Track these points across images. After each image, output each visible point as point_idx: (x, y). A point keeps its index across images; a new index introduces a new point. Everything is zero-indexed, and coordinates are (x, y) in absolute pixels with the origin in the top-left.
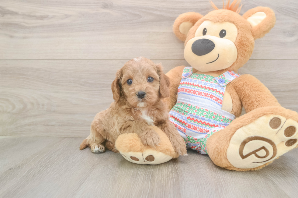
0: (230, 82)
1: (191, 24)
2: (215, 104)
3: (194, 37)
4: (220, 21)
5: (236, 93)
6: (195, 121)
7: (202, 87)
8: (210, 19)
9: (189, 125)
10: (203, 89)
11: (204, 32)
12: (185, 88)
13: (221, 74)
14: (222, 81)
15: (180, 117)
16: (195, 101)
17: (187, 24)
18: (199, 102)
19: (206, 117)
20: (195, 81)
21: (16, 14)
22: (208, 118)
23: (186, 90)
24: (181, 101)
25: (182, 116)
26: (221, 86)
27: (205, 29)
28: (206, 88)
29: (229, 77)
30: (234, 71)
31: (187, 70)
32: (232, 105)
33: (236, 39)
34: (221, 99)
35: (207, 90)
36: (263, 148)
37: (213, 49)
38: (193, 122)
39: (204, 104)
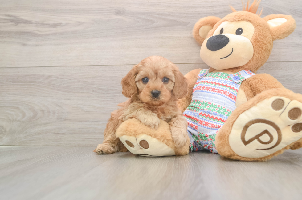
0: (245, 80)
1: (211, 27)
4: (237, 19)
5: (250, 90)
6: (206, 116)
8: (227, 19)
9: (200, 121)
13: (236, 72)
14: (237, 78)
15: (192, 114)
16: (208, 98)
17: (207, 28)
19: (219, 113)
20: (210, 79)
24: (194, 99)
31: (203, 71)
33: (253, 37)
34: (235, 96)
35: (221, 87)
36: (266, 132)
37: (227, 43)
38: (204, 118)
39: (217, 100)
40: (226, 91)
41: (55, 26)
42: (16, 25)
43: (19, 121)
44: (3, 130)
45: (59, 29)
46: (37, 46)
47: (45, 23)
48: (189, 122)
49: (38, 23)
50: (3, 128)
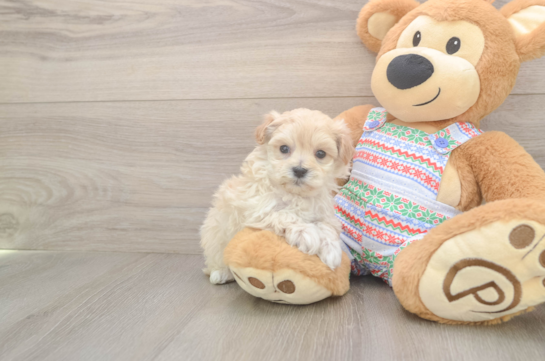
0: (459, 147)
1: (392, 18)
2: (424, 189)
3: (395, 48)
4: (450, 19)
5: (468, 168)
6: (380, 220)
7: (401, 153)
8: (430, 13)
9: (368, 227)
10: (402, 158)
11: (416, 41)
12: (366, 151)
13: (442, 129)
14: (442, 143)
15: (352, 208)
16: (384, 181)
17: (384, 18)
18: (391, 184)
19: (404, 215)
20: (388, 140)
21: (51, 13)
22: (407, 216)
23: (369, 155)
24: (356, 177)
25: (355, 208)
26: (439, 154)
27: (418, 33)
28: (408, 156)
29: (459, 136)
30: (471, 123)
31: (376, 114)
32: (459, 193)
33: (481, 60)
34: (437, 180)
35: (410, 160)
36: (492, 284)
37: (429, 76)
38: (375, 222)
39: (402, 187)
40: (420, 169)
41: (100, 20)
42: (26, 19)
43: (41, 204)
44: (14, 222)
45: (108, 28)
46: (68, 60)
47: (82, 14)
48: (346, 225)
49: (68, 15)
50: (13, 218)
